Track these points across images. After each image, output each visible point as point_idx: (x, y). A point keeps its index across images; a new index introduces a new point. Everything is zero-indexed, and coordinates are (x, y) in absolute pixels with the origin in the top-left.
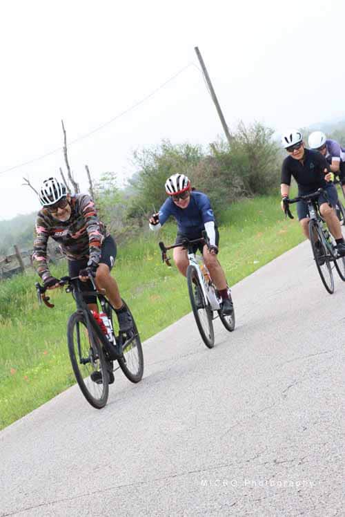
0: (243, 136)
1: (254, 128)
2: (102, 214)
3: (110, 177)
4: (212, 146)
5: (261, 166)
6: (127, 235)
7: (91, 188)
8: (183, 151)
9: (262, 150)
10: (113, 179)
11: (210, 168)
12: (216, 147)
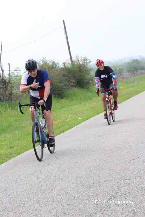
0: (77, 61)
1: (83, 59)
2: (13, 85)
3: (18, 70)
4: (64, 63)
5: (83, 75)
6: (22, 96)
7: (9, 73)
8: (51, 63)
9: (85, 69)
10: (20, 71)
11: (62, 73)
12: (65, 64)
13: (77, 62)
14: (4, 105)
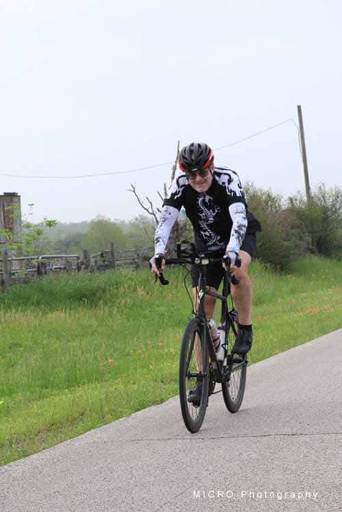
4: (291, 200)
5: (331, 229)
9: (337, 215)
11: (291, 219)
12: (294, 201)
13: (319, 199)
14: (174, 273)
